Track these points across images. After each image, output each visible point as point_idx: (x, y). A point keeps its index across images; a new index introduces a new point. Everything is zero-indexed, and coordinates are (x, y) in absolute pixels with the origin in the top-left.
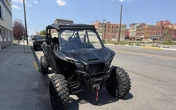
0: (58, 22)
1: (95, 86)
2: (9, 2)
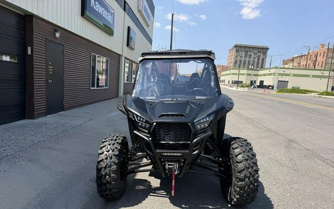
0: (237, 51)
1: (170, 166)
2: (148, 20)
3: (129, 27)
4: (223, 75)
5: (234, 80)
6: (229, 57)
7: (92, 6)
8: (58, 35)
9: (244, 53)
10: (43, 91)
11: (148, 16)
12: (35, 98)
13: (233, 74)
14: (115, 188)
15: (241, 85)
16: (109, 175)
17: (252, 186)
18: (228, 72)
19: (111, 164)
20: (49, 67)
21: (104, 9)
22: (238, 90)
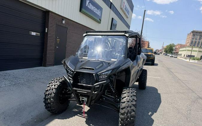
0: (193, 35)
1: (83, 99)
2: (127, 14)
3: (113, 18)
4: (181, 51)
5: (188, 54)
6: (187, 39)
7: (87, 6)
8: (64, 22)
9: (199, 37)
10: (52, 52)
11: (128, 12)
12: (47, 56)
13: (188, 50)
14: (53, 107)
15: (193, 58)
16: (50, 99)
17: (129, 119)
18: (184, 49)
19: (51, 93)
20: (58, 39)
21: (95, 8)
22: (190, 61)
